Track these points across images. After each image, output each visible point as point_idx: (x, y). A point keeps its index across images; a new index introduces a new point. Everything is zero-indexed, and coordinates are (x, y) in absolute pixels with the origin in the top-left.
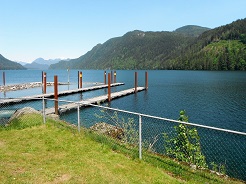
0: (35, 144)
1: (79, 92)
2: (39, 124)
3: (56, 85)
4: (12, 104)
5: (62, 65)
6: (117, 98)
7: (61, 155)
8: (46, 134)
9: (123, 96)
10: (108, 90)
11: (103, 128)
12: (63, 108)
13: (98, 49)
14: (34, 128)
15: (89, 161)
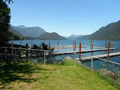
2: (73, 65)
6: (113, 56)
7: (83, 82)
8: (76, 70)
9: (117, 55)
10: (108, 51)
11: (105, 72)
14: (71, 66)
15: (97, 88)
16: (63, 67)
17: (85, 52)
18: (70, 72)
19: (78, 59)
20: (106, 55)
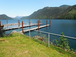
0: (17, 42)
1: (29, 26)
2: (18, 36)
3: (22, 24)
4: (10, 30)
5: (24, 18)
6: (41, 28)
7: (25, 45)
8: (20, 39)
9: (43, 27)
10: (38, 25)
11: (37, 37)
12: (25, 31)
13: (35, 13)
14: (17, 37)
15: (33, 47)
16: (12, 38)
17: (26, 27)
18: (16, 40)
19: (22, 32)
20: (37, 28)
